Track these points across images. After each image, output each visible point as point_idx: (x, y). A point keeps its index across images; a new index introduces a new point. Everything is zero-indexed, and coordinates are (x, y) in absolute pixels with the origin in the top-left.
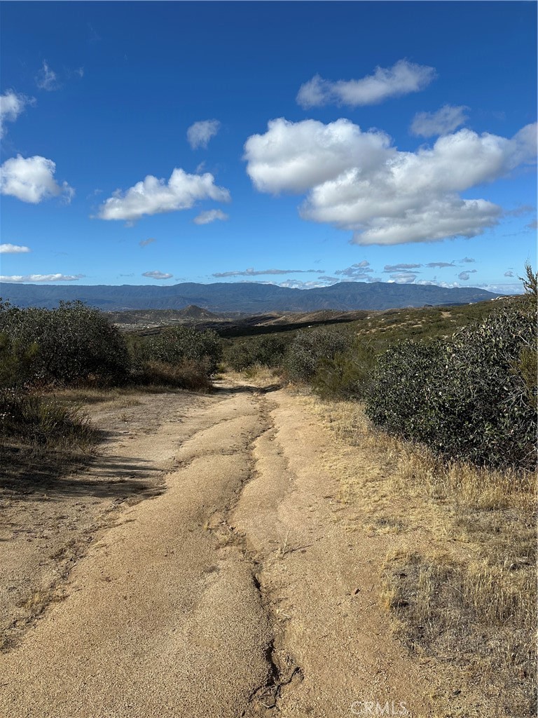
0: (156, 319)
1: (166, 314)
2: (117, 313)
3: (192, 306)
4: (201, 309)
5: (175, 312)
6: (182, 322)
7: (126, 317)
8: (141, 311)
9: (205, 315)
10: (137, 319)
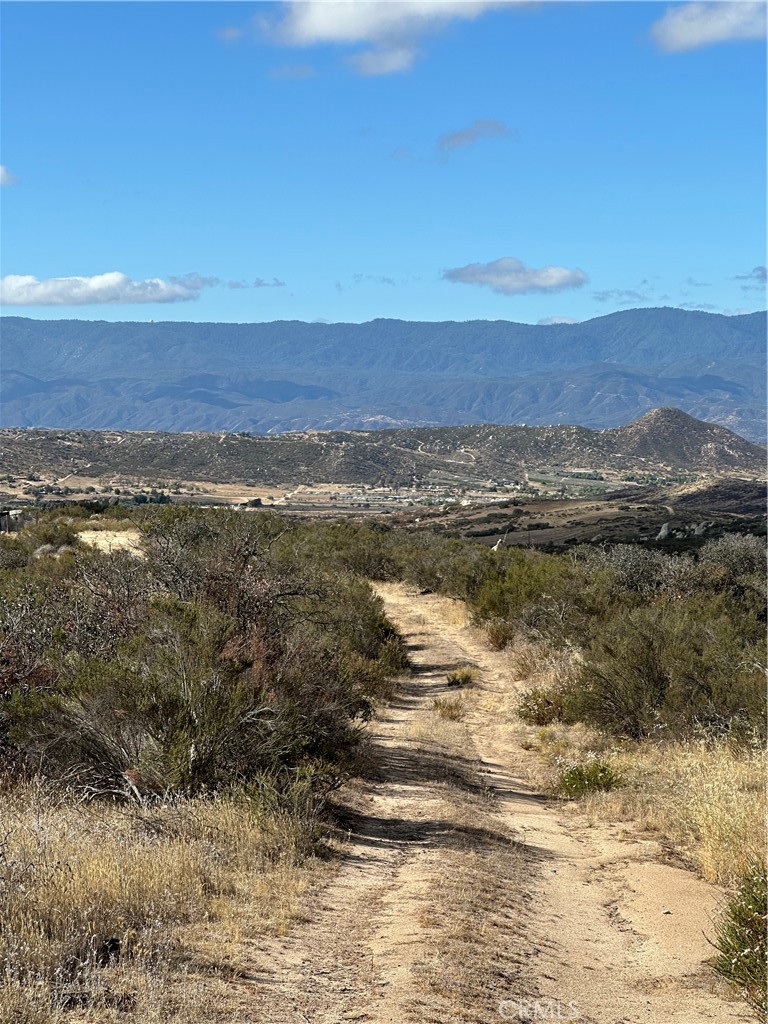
0: (500, 467)
1: (547, 448)
2: (341, 437)
3: (667, 413)
4: (702, 427)
5: (586, 436)
6: (615, 481)
7: (376, 456)
8: (440, 433)
9: (722, 454)
10: (424, 467)
